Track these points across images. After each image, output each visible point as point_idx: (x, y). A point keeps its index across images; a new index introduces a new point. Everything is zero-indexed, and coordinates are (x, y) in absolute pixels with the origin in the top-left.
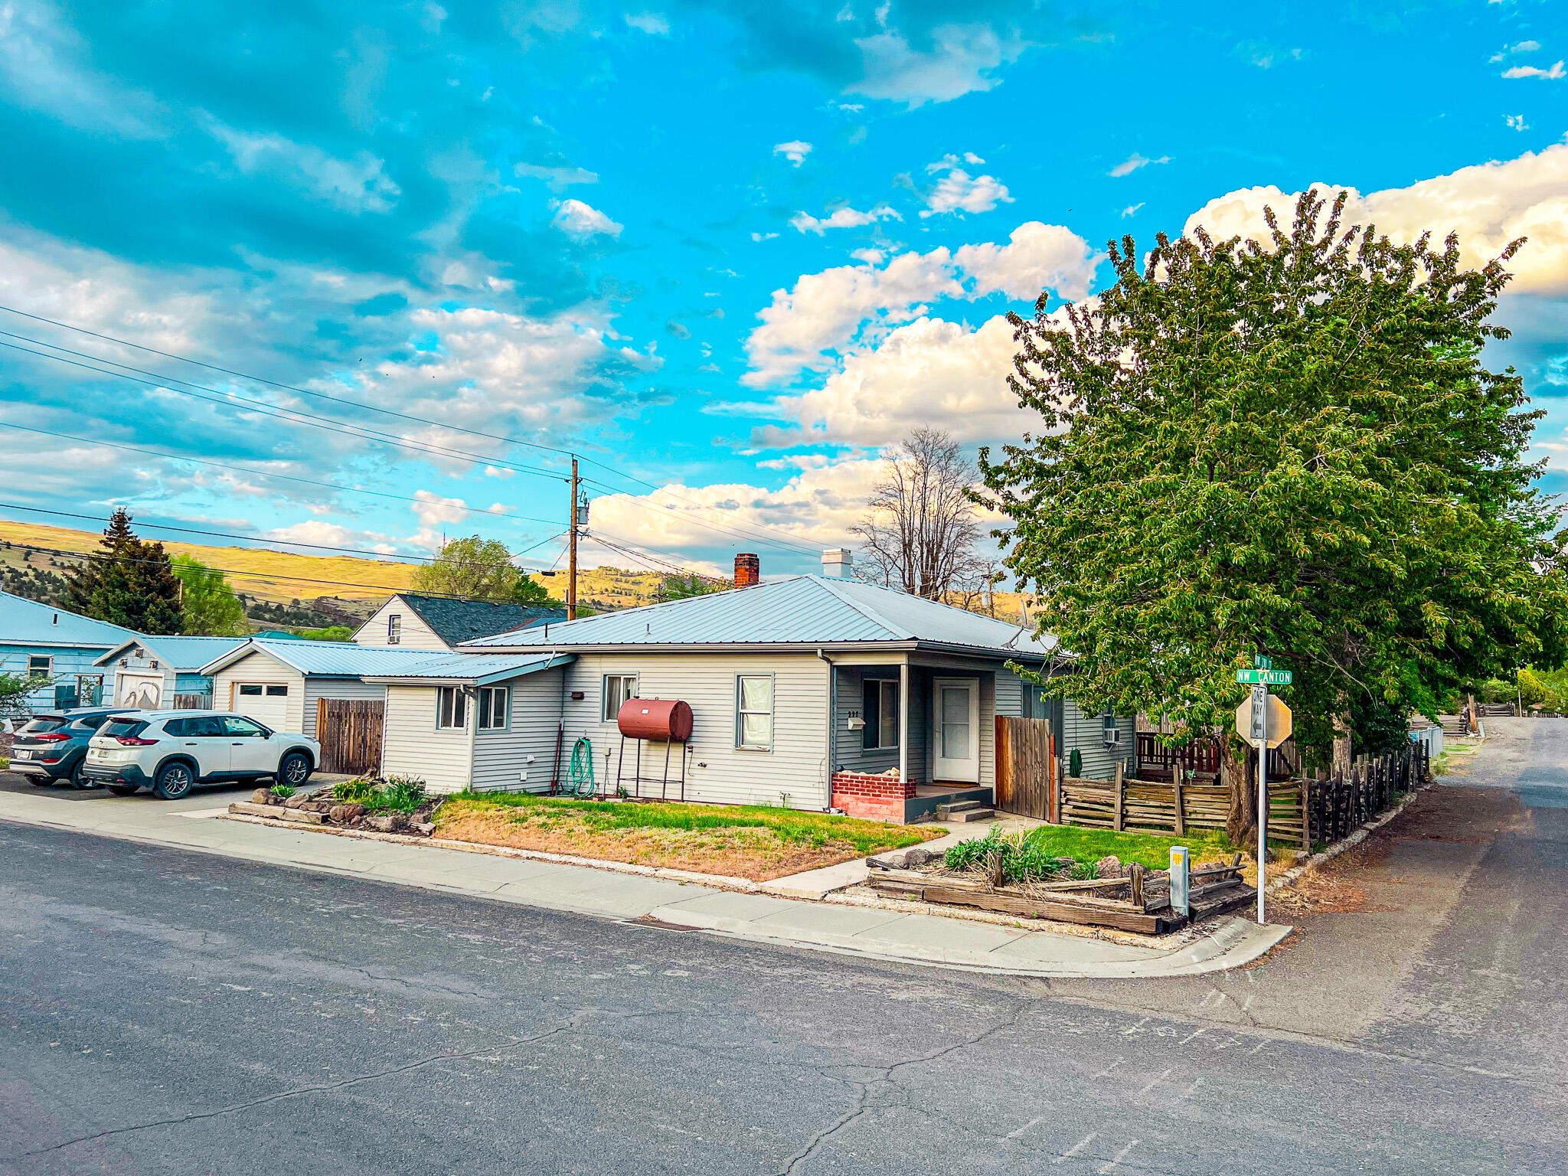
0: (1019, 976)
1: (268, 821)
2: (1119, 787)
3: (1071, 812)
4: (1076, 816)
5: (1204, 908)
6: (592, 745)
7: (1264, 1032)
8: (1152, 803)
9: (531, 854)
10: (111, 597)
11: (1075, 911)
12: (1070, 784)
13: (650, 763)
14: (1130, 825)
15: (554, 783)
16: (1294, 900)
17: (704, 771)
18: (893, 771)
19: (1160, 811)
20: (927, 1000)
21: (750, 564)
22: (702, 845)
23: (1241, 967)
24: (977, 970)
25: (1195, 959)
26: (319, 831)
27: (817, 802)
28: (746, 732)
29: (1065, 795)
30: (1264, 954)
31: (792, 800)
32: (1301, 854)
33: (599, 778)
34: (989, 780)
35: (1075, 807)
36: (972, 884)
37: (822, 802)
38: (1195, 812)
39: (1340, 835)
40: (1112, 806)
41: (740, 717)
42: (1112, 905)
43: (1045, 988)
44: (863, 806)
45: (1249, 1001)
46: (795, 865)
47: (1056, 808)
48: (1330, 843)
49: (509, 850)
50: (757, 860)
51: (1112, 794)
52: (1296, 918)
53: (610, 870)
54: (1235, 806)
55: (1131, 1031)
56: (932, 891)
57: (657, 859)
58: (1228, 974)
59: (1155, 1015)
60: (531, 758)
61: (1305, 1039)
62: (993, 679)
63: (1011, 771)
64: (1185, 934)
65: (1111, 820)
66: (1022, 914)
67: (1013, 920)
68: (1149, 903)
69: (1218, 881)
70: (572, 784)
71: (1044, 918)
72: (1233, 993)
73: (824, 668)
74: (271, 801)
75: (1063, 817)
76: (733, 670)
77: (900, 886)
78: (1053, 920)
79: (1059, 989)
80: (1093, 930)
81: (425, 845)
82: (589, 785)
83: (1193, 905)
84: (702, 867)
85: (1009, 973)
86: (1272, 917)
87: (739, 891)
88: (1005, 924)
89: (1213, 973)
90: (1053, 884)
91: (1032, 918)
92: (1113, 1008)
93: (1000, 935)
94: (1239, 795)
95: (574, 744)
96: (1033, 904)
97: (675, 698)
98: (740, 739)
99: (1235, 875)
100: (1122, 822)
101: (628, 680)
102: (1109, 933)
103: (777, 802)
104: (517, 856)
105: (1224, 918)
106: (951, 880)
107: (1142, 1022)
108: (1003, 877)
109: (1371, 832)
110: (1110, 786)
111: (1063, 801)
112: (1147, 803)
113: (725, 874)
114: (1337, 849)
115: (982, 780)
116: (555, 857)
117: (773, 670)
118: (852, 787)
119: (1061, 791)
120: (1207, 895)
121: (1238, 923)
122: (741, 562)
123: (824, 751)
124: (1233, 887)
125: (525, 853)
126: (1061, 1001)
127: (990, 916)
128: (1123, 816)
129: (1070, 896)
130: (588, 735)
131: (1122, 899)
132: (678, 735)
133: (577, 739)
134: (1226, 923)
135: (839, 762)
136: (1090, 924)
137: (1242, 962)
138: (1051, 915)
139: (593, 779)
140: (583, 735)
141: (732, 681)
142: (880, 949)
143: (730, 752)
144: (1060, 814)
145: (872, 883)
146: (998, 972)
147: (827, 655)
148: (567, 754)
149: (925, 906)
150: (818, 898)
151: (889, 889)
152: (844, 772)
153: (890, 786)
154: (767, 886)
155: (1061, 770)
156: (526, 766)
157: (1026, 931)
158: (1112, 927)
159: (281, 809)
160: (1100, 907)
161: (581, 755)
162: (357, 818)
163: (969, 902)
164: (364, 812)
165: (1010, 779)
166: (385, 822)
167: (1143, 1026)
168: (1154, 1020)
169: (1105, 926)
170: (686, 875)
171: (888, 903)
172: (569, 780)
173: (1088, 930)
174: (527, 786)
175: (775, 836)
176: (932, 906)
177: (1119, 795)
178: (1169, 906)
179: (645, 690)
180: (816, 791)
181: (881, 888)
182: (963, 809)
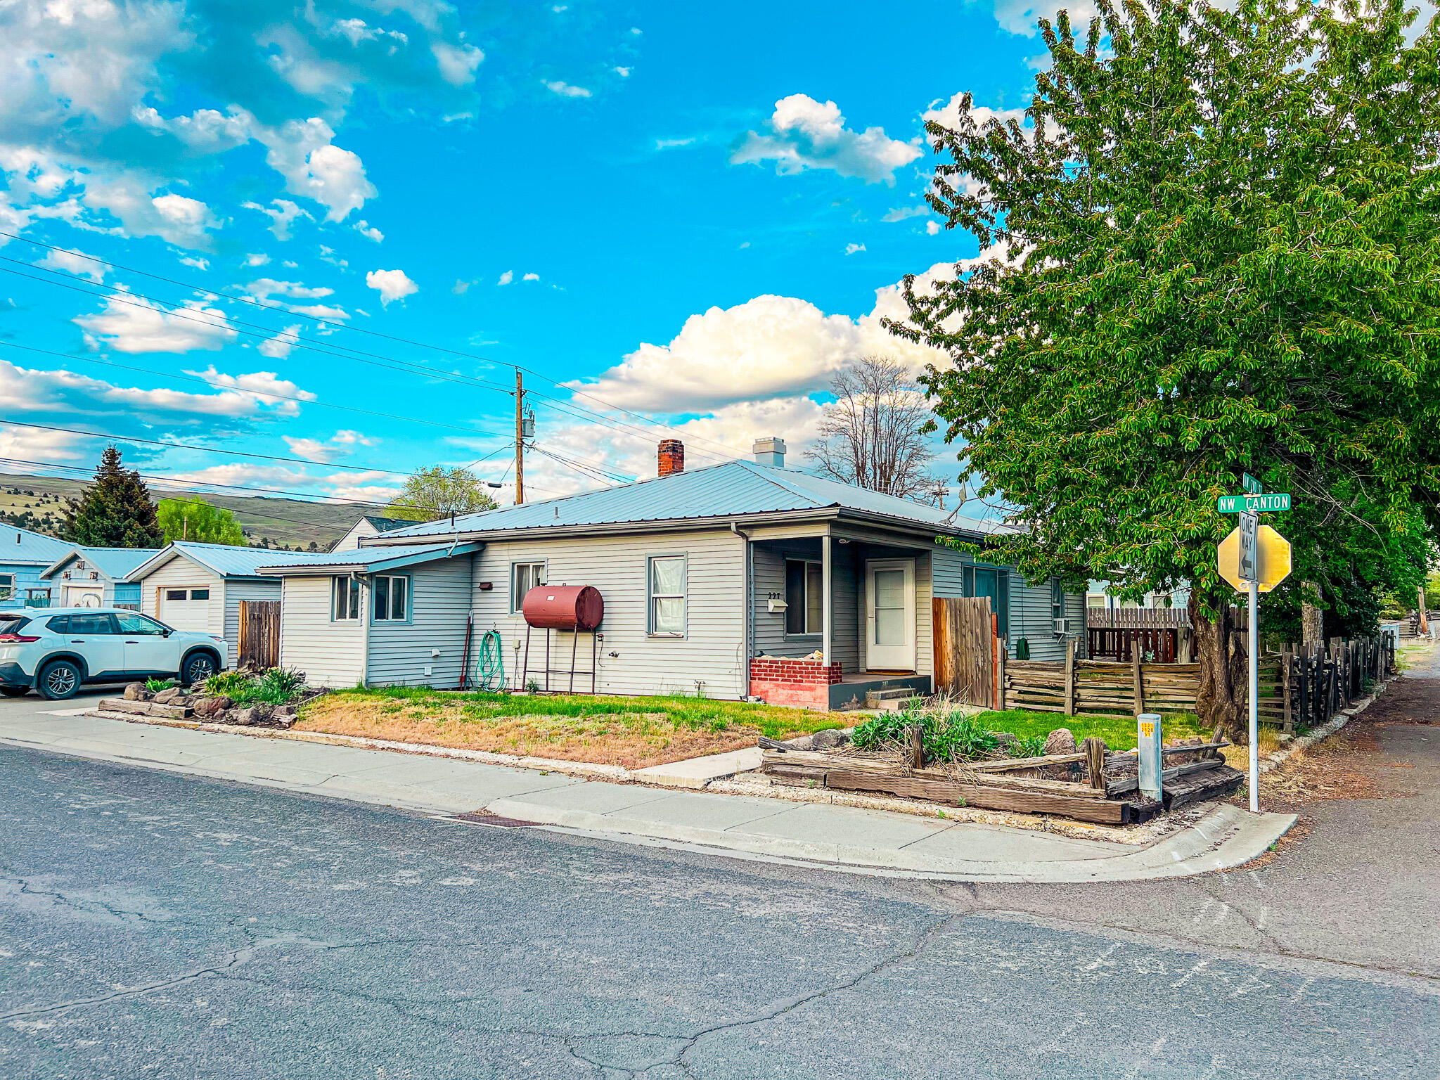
0: (934, 881)
1: (131, 717)
2: (1069, 668)
3: (1017, 697)
4: (1023, 701)
5: (1182, 792)
6: (502, 638)
7: (1300, 965)
8: (1107, 685)
9: (387, 744)
10: (91, 523)
11: (1014, 797)
12: (1015, 667)
13: (559, 655)
14: (1081, 709)
15: (463, 679)
16: (1287, 784)
17: (617, 661)
18: (816, 655)
19: (1117, 693)
20: (793, 917)
21: (674, 450)
22: (581, 732)
23: (1241, 867)
24: (878, 873)
25: (1176, 856)
26: (178, 726)
27: (734, 691)
28: (659, 618)
29: (1009, 679)
30: (1269, 849)
31: (706, 689)
32: (1284, 737)
33: (509, 672)
34: (928, 668)
35: (1020, 692)
36: (884, 766)
37: (739, 690)
38: (1157, 693)
39: (1321, 718)
40: (1063, 689)
41: (653, 603)
42: (1062, 788)
43: (970, 897)
44: (784, 693)
45: (1263, 916)
46: (686, 751)
47: (1000, 693)
48: (1312, 727)
49: (363, 741)
50: (639, 746)
51: (1061, 676)
52: (1294, 806)
53: (468, 759)
54: (1206, 681)
55: (1094, 966)
56: (836, 776)
57: (524, 747)
58: (1225, 877)
59: (1127, 936)
60: (435, 652)
61: (1366, 975)
62: (929, 558)
63: (951, 656)
64: (1159, 825)
65: (1062, 705)
66: (948, 801)
67: (934, 808)
68: (1111, 785)
69: (1196, 760)
70: (481, 680)
71: (975, 806)
72: (1238, 904)
73: (740, 544)
74: (141, 696)
75: (1007, 703)
76: (644, 552)
77: (798, 770)
78: (987, 808)
79: (988, 899)
80: (1039, 820)
81: (280, 737)
82: (499, 680)
83: (1167, 788)
84: (570, 755)
85: (921, 877)
86: (1267, 804)
87: (609, 780)
88: (925, 815)
89: (1205, 875)
90: (987, 764)
91: (960, 806)
92: (1066, 926)
93: (918, 827)
94: (1211, 668)
95: (482, 638)
96: (961, 789)
97: (584, 584)
98: (652, 625)
99: (1215, 754)
100: (1073, 707)
101: (537, 568)
102: (1059, 824)
103: (692, 692)
104: (372, 747)
105: (1208, 805)
106: (859, 762)
107: (1111, 950)
108: (924, 756)
109: (1351, 718)
110: (1060, 667)
111: (1007, 685)
112: (1101, 685)
113: (596, 762)
114: (1319, 733)
115: (919, 667)
116: (412, 748)
117: (685, 549)
118: (772, 672)
119: (1005, 675)
120: (1184, 777)
121: (1225, 812)
122: (664, 449)
123: (740, 634)
124: (1214, 769)
125: (380, 744)
126: (990, 916)
127: (907, 805)
128: (1075, 701)
129: (1010, 778)
130: (497, 628)
131: (1076, 781)
132: (585, 622)
133: (485, 632)
134: (1210, 811)
135: (758, 647)
136: (1034, 813)
137: (1242, 860)
138: (984, 802)
139: (503, 673)
140: (492, 628)
141: (643, 564)
142: (755, 846)
143: (643, 639)
144: (1004, 700)
145: (768, 769)
146: (907, 875)
147: (743, 529)
148: (476, 648)
149: (826, 794)
150: (699, 787)
151: (785, 774)
152: (764, 658)
153: (812, 670)
154: (640, 774)
155: (1005, 652)
156: (431, 660)
157: (951, 823)
158: (1063, 817)
159: (147, 704)
160: (1047, 791)
161: (490, 648)
162: (221, 711)
163: (881, 787)
164: (229, 705)
165: (949, 666)
166: (244, 714)
167: (1113, 956)
168: (1128, 946)
169: (1055, 815)
170: (552, 764)
171: (781, 790)
172: (478, 676)
173: (1032, 821)
174: (432, 682)
175: (669, 720)
176: (834, 793)
177: (1070, 677)
178: (1137, 790)
179: (553, 577)
180: (733, 678)
181: (774, 772)
182: (896, 696)
